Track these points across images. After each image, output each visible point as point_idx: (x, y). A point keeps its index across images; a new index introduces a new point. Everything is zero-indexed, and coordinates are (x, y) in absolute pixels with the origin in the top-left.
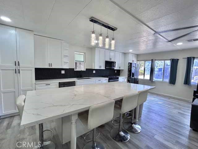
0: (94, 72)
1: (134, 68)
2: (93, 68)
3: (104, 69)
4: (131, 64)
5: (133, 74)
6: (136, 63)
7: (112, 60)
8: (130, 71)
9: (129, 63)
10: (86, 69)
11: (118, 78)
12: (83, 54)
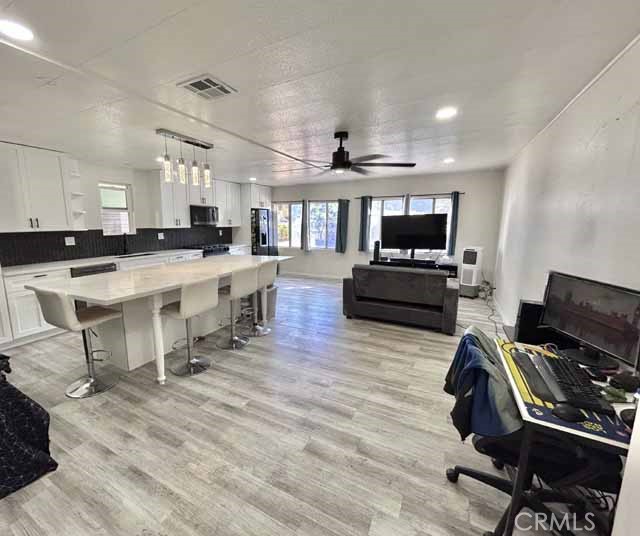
0: (161, 236)
1: (266, 221)
2: (158, 227)
3: (189, 226)
4: (257, 210)
5: (264, 237)
6: (269, 208)
7: (208, 203)
8: (256, 229)
9: (252, 209)
10: (138, 230)
11: (228, 249)
12: (124, 187)
